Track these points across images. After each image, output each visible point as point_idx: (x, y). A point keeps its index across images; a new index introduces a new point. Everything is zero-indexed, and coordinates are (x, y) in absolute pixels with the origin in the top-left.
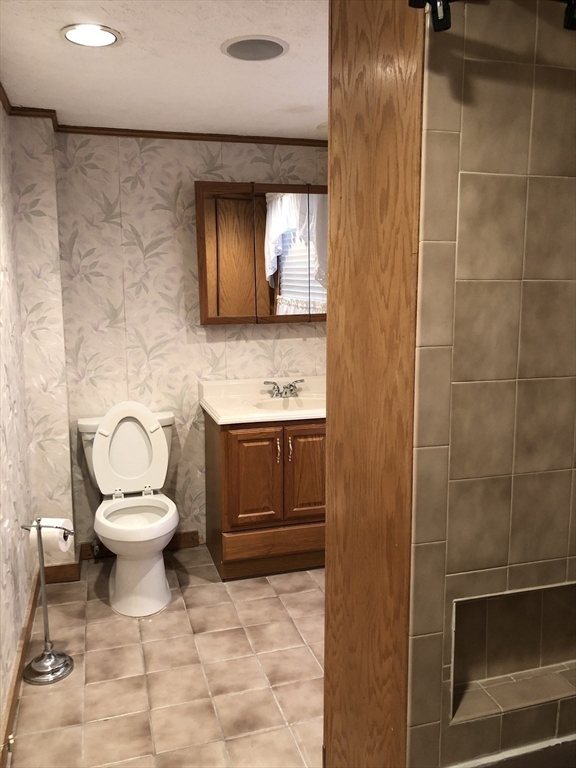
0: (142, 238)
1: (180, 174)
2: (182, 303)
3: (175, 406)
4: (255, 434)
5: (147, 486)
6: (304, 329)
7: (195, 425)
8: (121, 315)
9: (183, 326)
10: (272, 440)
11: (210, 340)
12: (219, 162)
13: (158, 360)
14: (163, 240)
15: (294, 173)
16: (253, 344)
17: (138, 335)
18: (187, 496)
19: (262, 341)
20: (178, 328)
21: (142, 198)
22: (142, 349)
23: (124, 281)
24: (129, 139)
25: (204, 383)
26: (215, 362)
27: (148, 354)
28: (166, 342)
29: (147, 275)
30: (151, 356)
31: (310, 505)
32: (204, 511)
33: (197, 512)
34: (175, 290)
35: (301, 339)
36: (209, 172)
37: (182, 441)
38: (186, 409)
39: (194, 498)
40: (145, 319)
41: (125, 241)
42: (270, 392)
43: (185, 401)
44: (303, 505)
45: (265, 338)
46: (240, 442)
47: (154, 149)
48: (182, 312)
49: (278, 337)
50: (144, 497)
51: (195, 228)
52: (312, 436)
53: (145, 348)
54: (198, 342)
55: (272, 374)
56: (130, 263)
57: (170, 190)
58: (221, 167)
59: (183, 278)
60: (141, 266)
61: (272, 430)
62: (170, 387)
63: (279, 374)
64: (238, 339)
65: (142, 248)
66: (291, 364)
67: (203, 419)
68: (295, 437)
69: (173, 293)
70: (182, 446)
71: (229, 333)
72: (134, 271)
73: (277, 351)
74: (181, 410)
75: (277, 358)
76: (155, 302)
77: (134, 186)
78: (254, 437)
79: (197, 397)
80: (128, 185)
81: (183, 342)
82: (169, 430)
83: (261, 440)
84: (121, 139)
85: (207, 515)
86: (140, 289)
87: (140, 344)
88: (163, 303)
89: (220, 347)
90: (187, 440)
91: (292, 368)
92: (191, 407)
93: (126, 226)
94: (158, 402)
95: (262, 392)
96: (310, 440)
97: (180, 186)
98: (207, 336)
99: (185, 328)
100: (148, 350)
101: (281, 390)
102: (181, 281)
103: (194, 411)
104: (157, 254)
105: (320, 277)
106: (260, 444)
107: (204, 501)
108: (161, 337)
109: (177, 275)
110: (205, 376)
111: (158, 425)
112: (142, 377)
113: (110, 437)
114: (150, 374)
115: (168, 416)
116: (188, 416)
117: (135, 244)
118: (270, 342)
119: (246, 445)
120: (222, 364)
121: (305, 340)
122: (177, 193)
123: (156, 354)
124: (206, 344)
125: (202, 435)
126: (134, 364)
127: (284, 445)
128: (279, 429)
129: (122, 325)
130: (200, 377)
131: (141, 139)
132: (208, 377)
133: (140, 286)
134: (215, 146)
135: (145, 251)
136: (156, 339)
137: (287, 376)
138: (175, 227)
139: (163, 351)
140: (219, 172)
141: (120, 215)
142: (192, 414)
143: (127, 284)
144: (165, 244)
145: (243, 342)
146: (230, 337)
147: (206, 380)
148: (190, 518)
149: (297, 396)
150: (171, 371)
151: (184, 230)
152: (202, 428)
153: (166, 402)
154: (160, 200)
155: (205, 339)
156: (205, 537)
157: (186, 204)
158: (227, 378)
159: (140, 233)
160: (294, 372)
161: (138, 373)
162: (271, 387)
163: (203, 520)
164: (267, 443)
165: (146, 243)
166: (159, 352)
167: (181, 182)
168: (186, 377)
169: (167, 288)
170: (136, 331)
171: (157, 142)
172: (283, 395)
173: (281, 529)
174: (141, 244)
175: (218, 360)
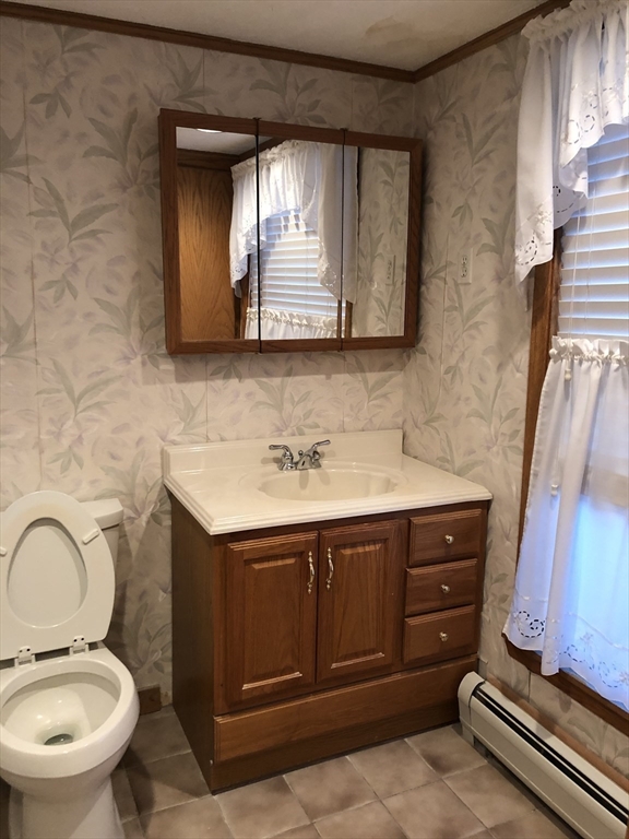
0: (66, 202)
1: (133, 98)
2: (135, 318)
3: (122, 488)
4: (272, 548)
5: (78, 637)
6: (328, 360)
7: (154, 517)
8: (29, 337)
9: (136, 355)
10: (301, 555)
11: (181, 378)
12: (198, 84)
13: (94, 413)
14: (104, 209)
15: (318, 112)
16: (250, 384)
17: (59, 371)
18: (142, 632)
19: (264, 380)
20: (127, 359)
21: (66, 135)
22: (64, 394)
23: (33, 276)
24: (43, 26)
25: (172, 451)
26: (189, 413)
27: (76, 401)
28: (107, 382)
29: (74, 268)
30: (82, 406)
31: (356, 655)
32: (169, 653)
33: (157, 656)
34: (123, 293)
35: (323, 377)
36: (181, 98)
37: (134, 545)
38: (140, 493)
39: (152, 634)
40: (71, 343)
41: (36, 207)
42: (277, 461)
43: (139, 480)
44: (346, 658)
45: (268, 374)
46: (249, 562)
47: (86, 47)
48: (136, 332)
49: (289, 374)
50: (72, 658)
51: (158, 192)
52: (363, 544)
53: (70, 392)
54: (162, 382)
55: (279, 431)
56: (44, 245)
57: (116, 122)
58: (202, 92)
59: (138, 274)
60: (65, 252)
61: (301, 537)
62: (113, 457)
63: (290, 430)
64: (227, 377)
65: (66, 223)
66: (307, 415)
67: (168, 506)
68: (337, 548)
69: (120, 299)
70: (134, 554)
71: (212, 367)
72: (53, 261)
73: (286, 395)
74: (131, 495)
75: (288, 406)
76: (88, 315)
77: (50, 112)
78: (271, 552)
79: (158, 473)
80: (41, 108)
81: (135, 382)
82: (114, 534)
83: (283, 557)
84: (27, 25)
85: (176, 659)
86: (63, 291)
87: (62, 386)
88: (102, 316)
89: (197, 390)
90: (141, 543)
91: (309, 421)
92: (149, 490)
93: (36, 180)
94: (93, 482)
95: (265, 461)
96: (360, 550)
97: (132, 118)
98: (177, 370)
99: (139, 358)
100: (77, 394)
101: (296, 458)
102: (134, 279)
103: (154, 496)
104: (93, 233)
105: (329, 281)
106: (280, 563)
107: (169, 638)
108: (98, 373)
109: (127, 270)
110: (172, 436)
111: (96, 529)
112: (66, 442)
113: (8, 558)
114: (80, 436)
115: (111, 508)
116: (144, 503)
117: (53, 214)
118: (276, 381)
119: (257, 566)
120: (201, 416)
121: (328, 377)
122: (129, 129)
123: (89, 403)
124: (174, 386)
125: (167, 534)
126: (51, 420)
127: (320, 563)
128: (312, 536)
129: (31, 353)
130: (163, 439)
131: (64, 28)
132: (177, 439)
133: (64, 286)
134: (193, 55)
135: (73, 226)
136: (90, 376)
137: (302, 433)
138: (124, 189)
139: (101, 397)
140: (199, 100)
141: (27, 160)
142: (150, 501)
143: (39, 283)
144: (106, 216)
145: (234, 382)
146: (214, 374)
147: (174, 443)
148: (146, 667)
149: (320, 466)
150: (116, 430)
151: (140, 194)
152: (167, 522)
153: (107, 483)
154: (97, 140)
155: (173, 377)
156: (170, 693)
157: (144, 150)
158: (208, 440)
159: (64, 197)
160: (311, 427)
161: (58, 435)
162: (279, 453)
163: (169, 668)
164: (291, 561)
165: (73, 213)
166: (96, 399)
167: (136, 110)
168: (139, 442)
169: (109, 291)
170: (55, 364)
171: (92, 36)
172: (300, 466)
173: (311, 699)
174: (63, 214)
175: (194, 410)
